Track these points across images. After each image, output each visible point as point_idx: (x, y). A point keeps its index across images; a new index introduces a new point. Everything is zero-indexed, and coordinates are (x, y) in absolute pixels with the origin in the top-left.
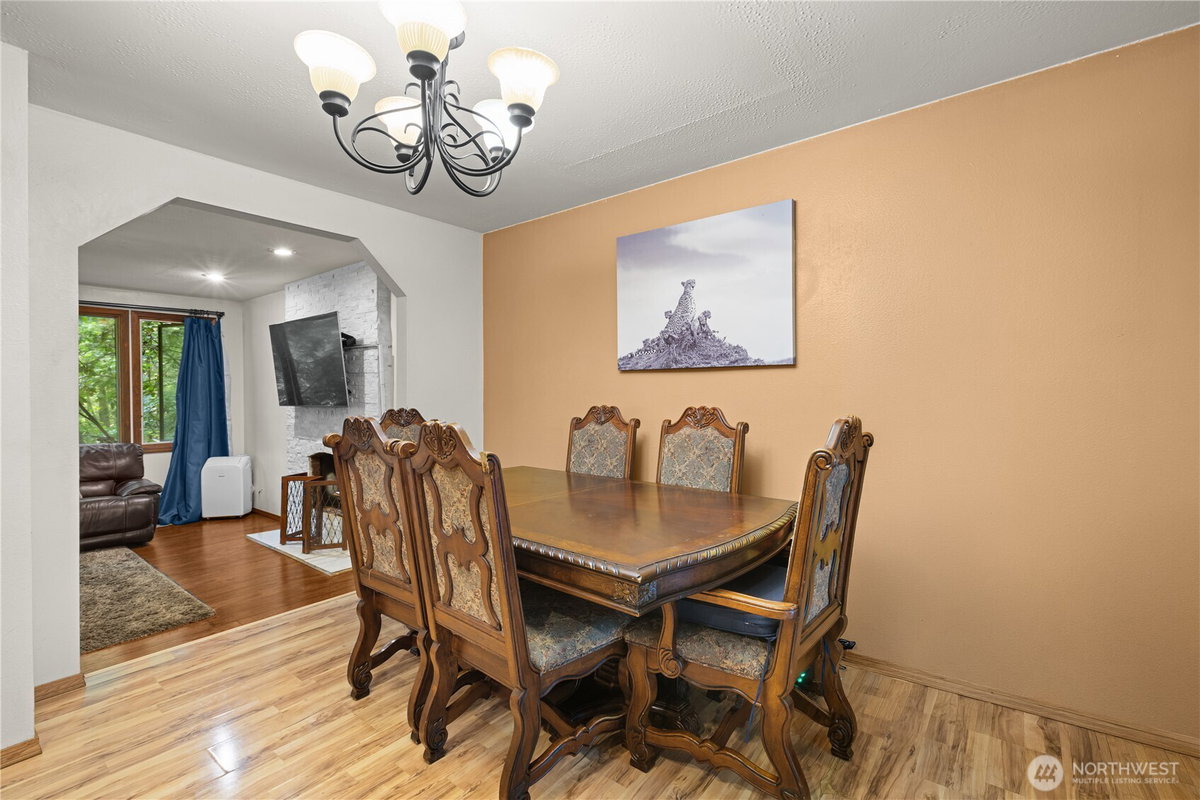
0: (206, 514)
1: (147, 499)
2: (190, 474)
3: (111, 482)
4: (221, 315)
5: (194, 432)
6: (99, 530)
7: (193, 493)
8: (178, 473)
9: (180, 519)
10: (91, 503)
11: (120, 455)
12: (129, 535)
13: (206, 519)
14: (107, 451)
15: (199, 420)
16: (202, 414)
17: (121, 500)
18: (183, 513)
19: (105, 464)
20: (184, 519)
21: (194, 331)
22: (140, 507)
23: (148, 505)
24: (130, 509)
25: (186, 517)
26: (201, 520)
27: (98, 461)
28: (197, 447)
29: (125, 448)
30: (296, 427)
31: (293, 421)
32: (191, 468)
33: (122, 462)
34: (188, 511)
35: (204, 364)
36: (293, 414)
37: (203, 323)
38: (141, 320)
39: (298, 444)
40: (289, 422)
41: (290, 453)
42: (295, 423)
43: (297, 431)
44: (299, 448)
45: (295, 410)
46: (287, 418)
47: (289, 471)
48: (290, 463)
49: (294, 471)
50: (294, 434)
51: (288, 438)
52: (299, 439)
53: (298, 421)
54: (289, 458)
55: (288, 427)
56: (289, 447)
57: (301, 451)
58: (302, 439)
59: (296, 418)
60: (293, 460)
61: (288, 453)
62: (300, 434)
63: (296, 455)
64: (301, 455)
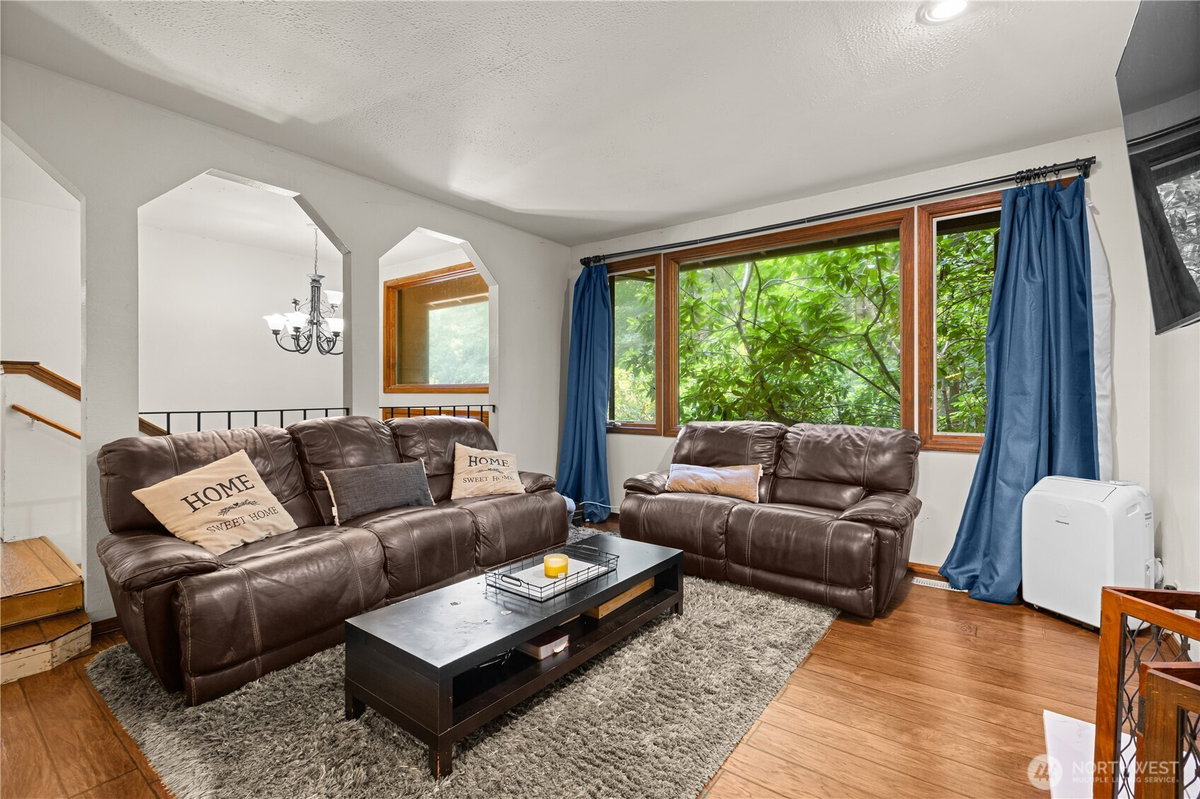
0: (1028, 599)
1: (866, 534)
2: (1001, 503)
3: (858, 490)
5: (1014, 418)
7: (1004, 543)
11: (877, 447)
15: (1025, 394)
16: (1031, 382)
18: (985, 578)
21: (1020, 213)
22: (853, 546)
24: (835, 545)
26: (1016, 604)
32: (1004, 491)
33: (879, 459)
37: (1037, 193)
38: (935, 220)
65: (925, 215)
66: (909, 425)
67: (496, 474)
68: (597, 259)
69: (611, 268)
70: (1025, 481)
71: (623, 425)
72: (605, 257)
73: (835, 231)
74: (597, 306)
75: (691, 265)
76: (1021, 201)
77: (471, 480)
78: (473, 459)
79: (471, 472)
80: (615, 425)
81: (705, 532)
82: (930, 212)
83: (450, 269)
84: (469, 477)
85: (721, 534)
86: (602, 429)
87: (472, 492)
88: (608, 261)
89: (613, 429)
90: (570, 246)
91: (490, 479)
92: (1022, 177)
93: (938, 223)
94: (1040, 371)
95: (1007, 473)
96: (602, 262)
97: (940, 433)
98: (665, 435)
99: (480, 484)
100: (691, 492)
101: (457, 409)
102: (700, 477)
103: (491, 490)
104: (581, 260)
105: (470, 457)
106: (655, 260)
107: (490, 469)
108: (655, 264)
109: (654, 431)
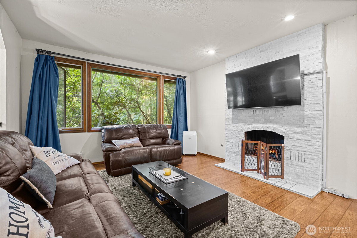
2: (179, 137)
4: (185, 77)
5: (180, 121)
15: (181, 116)
16: (182, 114)
21: (179, 83)
22: (179, 150)
24: (176, 150)
28: (181, 127)
30: (233, 119)
31: (231, 116)
32: (179, 135)
33: (164, 131)
35: (182, 96)
36: (231, 113)
38: (164, 79)
39: (235, 126)
40: (228, 117)
41: (228, 130)
42: (232, 117)
43: (234, 121)
44: (236, 128)
45: (232, 112)
46: (226, 115)
47: (227, 138)
48: (228, 135)
49: (231, 138)
50: (232, 122)
51: (227, 124)
52: (236, 124)
53: (234, 116)
54: (227, 132)
55: (227, 119)
56: (227, 127)
57: (237, 129)
58: (238, 124)
59: (233, 115)
60: (230, 133)
61: (226, 130)
62: (236, 122)
63: (233, 131)
64: (237, 131)
69: (57, 59)
70: (182, 132)
71: (63, 129)
72: (54, 53)
73: (138, 73)
75: (96, 69)
76: (180, 81)
77: (56, 163)
82: (165, 77)
84: (53, 162)
86: (58, 132)
88: (55, 55)
90: (22, 38)
91: (64, 160)
92: (178, 76)
95: (180, 131)
96: (52, 55)
99: (62, 164)
100: (127, 148)
102: (127, 143)
103: (68, 165)
104: (37, 50)
105: (44, 151)
106: (83, 63)
107: (59, 156)
108: (82, 65)
109: (82, 131)
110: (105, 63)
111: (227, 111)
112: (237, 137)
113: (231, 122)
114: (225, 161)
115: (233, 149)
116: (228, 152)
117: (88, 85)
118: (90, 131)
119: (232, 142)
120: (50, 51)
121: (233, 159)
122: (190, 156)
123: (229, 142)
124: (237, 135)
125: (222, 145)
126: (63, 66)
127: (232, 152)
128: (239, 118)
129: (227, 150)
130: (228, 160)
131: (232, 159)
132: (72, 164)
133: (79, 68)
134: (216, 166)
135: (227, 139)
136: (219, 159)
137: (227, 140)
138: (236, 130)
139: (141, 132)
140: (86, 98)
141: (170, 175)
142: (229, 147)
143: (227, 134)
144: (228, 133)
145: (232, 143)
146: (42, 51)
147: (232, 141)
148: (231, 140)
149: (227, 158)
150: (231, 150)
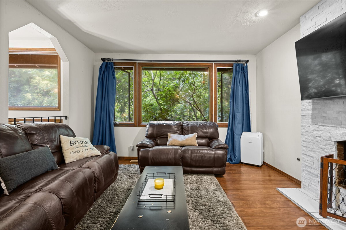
0: (242, 161)
1: (223, 152)
2: (236, 140)
3: (207, 139)
4: (247, 61)
5: (237, 118)
6: (204, 165)
7: (237, 149)
8: (230, 138)
9: (232, 161)
10: (201, 150)
11: (210, 127)
12: (215, 169)
13: (242, 163)
14: (206, 125)
15: (239, 113)
16: (240, 110)
17: (213, 151)
18: (233, 158)
19: (205, 131)
20: (234, 161)
21: (237, 70)
22: (220, 156)
23: (223, 155)
24: (216, 156)
25: (234, 160)
26: (240, 163)
27: (203, 129)
28: (238, 126)
29: (212, 124)
30: (313, 117)
31: (310, 112)
32: (236, 137)
33: (211, 130)
34: (235, 158)
35: (241, 85)
36: (310, 107)
37: (240, 66)
38: (217, 68)
39: (318, 129)
40: (305, 113)
41: (305, 135)
42: (312, 114)
43: (315, 119)
44: (320, 133)
45: (313, 104)
46: (302, 110)
47: (304, 148)
48: (305, 143)
49: (310, 149)
50: (312, 121)
51: (303, 125)
52: (319, 125)
53: (316, 112)
54: (304, 139)
55: (303, 116)
56: (304, 131)
57: (321, 135)
58: (324, 126)
59: (313, 109)
60: (309, 141)
61: (303, 135)
62: (320, 122)
63: (314, 138)
64: (321, 139)
65: (215, 66)
66: (212, 121)
67: (86, 148)
68: (109, 60)
69: (115, 64)
70: (240, 133)
71: (120, 123)
72: (113, 60)
73: (193, 66)
74: (110, 78)
76: (238, 67)
77: (74, 152)
78: (72, 142)
79: (73, 148)
80: (116, 123)
81: (175, 159)
82: (217, 65)
83: (27, 49)
84: (73, 151)
85: (180, 158)
86: (112, 125)
87: (77, 158)
88: (114, 61)
89: (116, 125)
90: (94, 52)
91: (84, 150)
92: (237, 61)
93: (218, 68)
94: (242, 108)
95: (237, 132)
96: (111, 61)
97: (218, 123)
98: (138, 126)
99: (80, 154)
101: (50, 118)
103: (86, 156)
104: (102, 59)
105: (70, 141)
106: (134, 64)
107: (82, 146)
108: (134, 66)
109: (133, 125)
110: (151, 61)
111: (303, 104)
112: (321, 148)
113: (310, 121)
114: (302, 186)
115: (314, 169)
116: (307, 172)
117: (138, 83)
118: (140, 125)
119: (313, 157)
120: (110, 59)
121: (315, 187)
122: (250, 166)
123: (307, 155)
124: (321, 146)
125: (298, 159)
126: (126, 69)
127: (314, 174)
128: (324, 115)
129: (304, 169)
130: (307, 187)
131: (312, 186)
132: (91, 155)
133: (132, 69)
134: (278, 192)
135: (304, 150)
136: (294, 180)
137: (303, 152)
138: (320, 137)
139: (184, 129)
140: (136, 96)
141: (162, 188)
142: (307, 164)
143: (304, 141)
144: (306, 140)
145: (312, 159)
146: (105, 59)
147: (312, 154)
148: (310, 153)
149: (304, 183)
150: (311, 171)
